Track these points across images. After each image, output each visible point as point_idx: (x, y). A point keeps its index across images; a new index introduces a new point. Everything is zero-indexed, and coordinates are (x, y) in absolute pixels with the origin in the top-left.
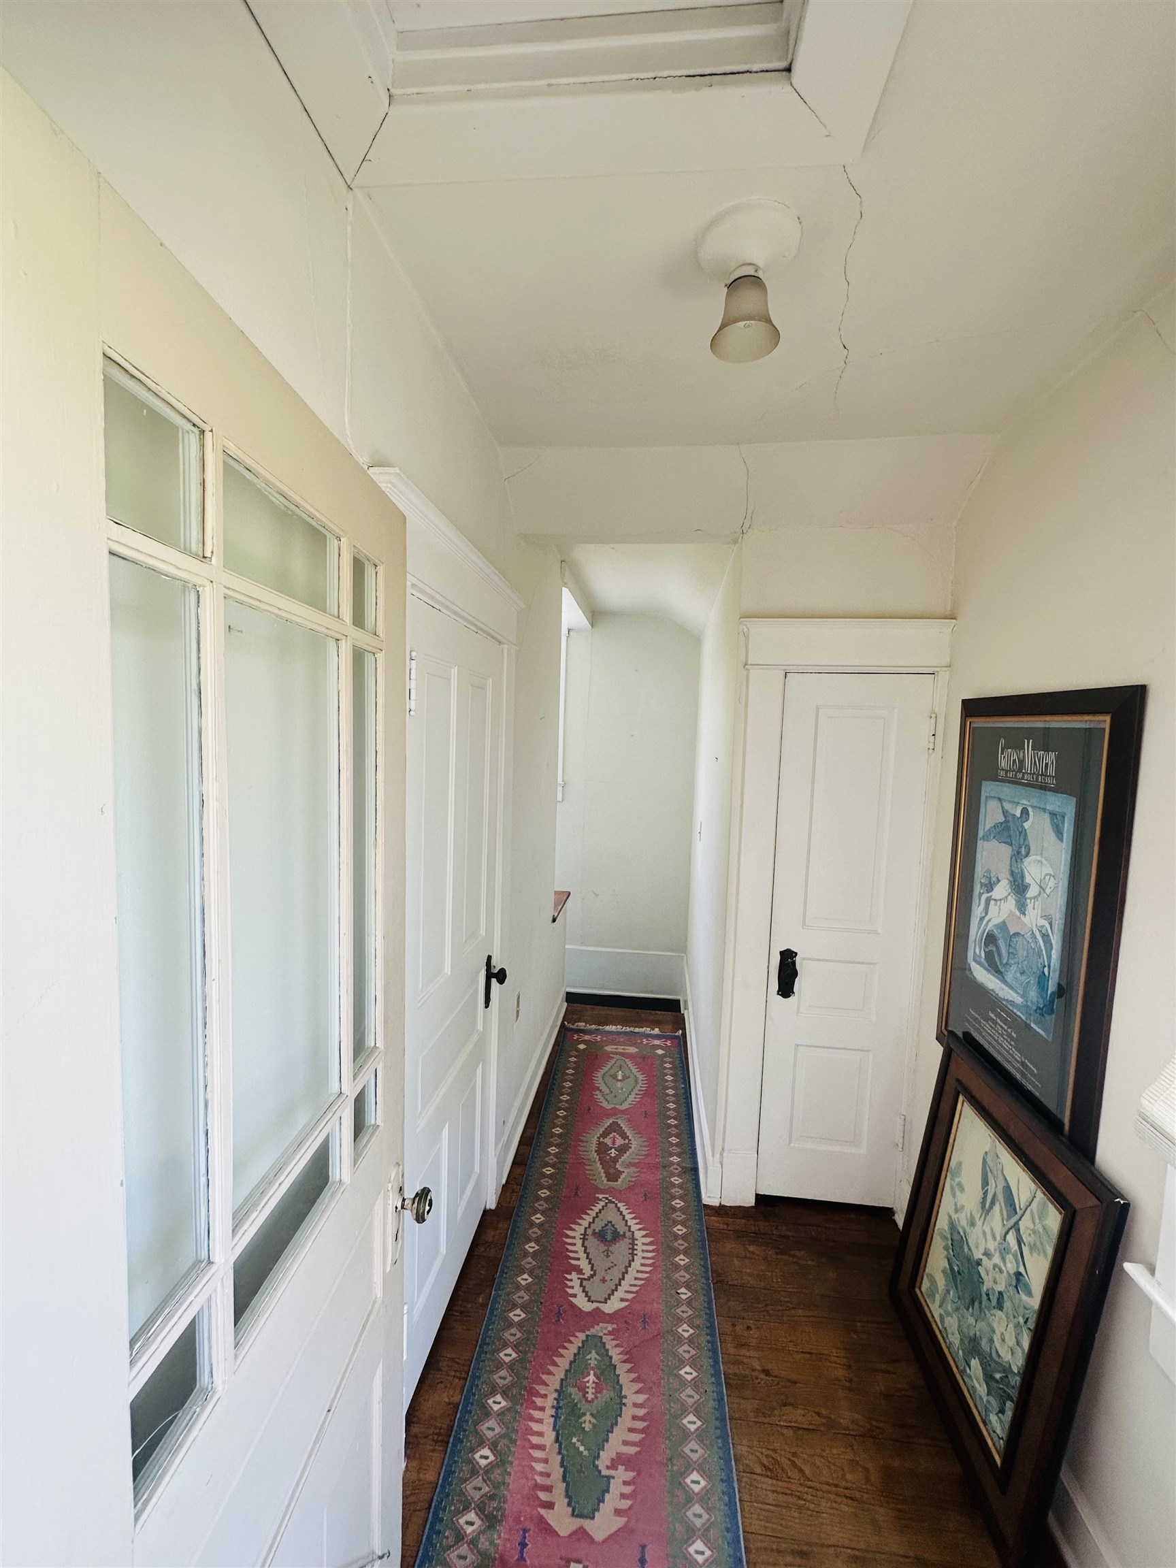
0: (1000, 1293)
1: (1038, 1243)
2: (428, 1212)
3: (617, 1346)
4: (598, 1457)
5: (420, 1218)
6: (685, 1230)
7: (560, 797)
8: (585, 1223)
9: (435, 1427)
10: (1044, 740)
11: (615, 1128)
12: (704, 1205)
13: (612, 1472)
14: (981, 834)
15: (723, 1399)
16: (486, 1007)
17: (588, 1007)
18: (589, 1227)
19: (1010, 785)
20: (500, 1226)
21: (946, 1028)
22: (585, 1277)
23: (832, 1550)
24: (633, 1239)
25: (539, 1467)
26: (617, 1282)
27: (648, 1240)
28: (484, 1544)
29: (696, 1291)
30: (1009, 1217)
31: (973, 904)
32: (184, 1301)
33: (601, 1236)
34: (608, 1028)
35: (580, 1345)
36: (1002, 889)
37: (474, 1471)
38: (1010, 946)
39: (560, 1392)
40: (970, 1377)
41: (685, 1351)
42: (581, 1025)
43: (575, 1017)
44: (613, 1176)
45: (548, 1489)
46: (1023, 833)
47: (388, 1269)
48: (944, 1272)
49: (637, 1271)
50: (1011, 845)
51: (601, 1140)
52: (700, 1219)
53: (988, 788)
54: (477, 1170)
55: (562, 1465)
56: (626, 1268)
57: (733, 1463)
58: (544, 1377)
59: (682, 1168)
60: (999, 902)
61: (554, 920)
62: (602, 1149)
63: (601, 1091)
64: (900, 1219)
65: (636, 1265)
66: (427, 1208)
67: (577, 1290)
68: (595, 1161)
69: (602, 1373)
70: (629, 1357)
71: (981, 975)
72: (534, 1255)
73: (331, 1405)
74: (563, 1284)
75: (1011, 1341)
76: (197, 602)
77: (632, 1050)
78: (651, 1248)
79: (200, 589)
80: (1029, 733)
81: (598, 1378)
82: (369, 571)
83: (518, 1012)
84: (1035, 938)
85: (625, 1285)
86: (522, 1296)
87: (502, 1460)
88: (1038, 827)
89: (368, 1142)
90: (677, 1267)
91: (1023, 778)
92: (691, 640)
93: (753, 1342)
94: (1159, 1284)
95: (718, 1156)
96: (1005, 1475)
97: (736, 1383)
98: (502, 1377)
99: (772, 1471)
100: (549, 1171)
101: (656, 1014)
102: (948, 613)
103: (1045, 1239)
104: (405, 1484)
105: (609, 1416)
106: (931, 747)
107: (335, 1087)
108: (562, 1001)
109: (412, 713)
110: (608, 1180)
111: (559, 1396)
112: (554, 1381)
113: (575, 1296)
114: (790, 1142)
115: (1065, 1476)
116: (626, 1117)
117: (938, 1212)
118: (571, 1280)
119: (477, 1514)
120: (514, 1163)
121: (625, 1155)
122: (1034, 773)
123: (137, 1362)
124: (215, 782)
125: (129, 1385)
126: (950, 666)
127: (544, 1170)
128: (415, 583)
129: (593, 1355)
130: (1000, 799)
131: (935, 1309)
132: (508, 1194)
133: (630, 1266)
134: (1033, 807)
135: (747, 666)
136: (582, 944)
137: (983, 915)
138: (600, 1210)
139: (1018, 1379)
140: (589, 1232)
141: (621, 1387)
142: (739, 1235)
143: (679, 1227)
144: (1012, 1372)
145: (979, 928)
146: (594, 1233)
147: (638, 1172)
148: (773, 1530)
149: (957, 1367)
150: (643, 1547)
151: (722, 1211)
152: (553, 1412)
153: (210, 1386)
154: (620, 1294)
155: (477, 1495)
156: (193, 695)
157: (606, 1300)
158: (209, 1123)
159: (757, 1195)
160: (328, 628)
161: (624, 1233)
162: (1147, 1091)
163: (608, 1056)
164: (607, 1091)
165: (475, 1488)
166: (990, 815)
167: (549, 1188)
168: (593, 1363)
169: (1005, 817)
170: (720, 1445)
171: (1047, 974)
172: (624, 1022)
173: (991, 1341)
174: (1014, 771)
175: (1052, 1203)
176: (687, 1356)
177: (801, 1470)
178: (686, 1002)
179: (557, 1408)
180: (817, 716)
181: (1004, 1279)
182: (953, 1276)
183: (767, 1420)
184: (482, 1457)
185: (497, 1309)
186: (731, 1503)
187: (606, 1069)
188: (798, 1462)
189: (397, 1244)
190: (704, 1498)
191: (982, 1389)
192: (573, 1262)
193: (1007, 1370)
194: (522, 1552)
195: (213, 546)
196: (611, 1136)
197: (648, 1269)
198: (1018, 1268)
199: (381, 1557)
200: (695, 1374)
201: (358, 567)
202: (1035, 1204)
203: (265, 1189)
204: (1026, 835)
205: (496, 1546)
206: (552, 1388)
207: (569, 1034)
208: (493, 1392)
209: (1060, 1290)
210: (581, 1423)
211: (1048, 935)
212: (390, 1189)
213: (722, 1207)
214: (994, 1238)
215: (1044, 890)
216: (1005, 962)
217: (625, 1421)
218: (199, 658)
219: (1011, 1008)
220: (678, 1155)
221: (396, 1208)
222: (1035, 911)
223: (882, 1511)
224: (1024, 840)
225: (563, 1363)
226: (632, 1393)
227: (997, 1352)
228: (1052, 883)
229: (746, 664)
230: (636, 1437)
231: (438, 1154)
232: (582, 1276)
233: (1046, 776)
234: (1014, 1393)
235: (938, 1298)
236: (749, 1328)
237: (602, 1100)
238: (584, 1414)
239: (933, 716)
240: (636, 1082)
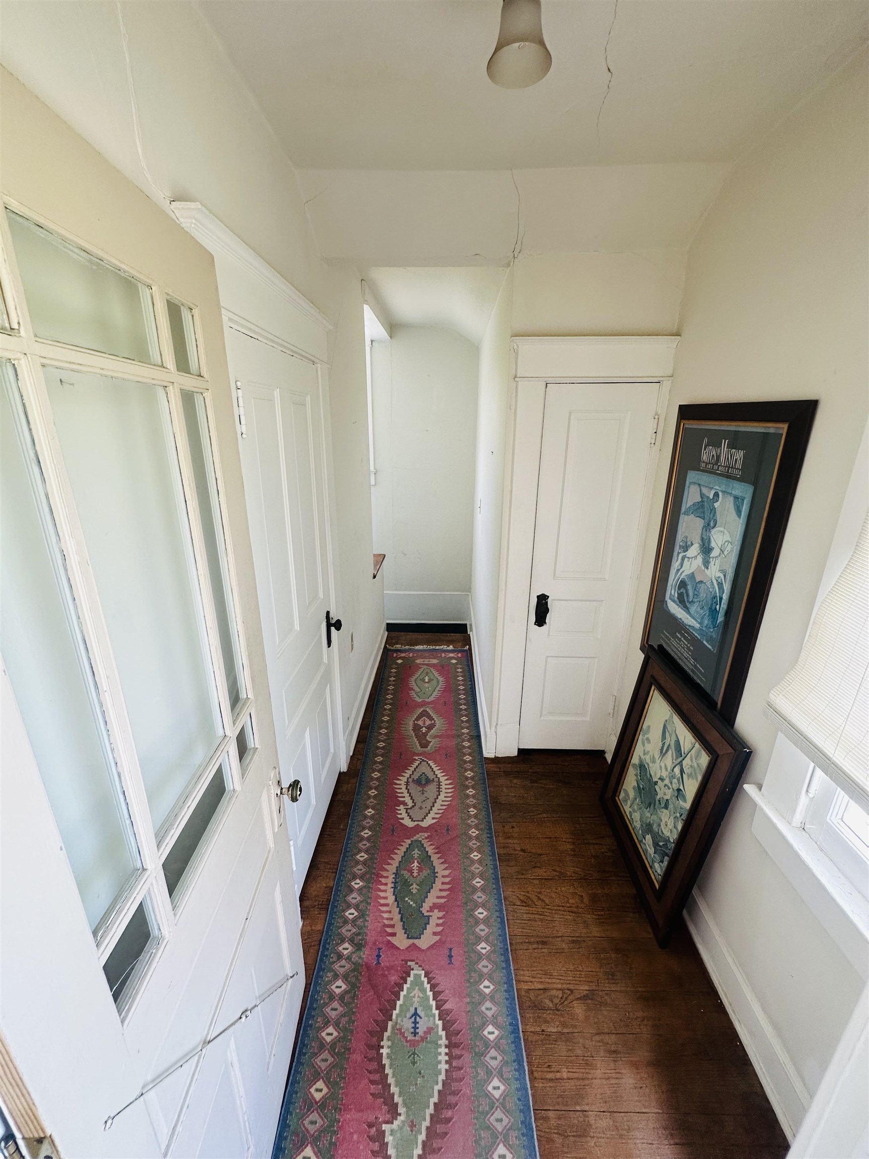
0: (667, 800)
1: (693, 774)
2: (299, 795)
3: (431, 845)
4: (422, 907)
5: (294, 799)
6: (472, 774)
7: (373, 482)
8: (407, 775)
9: (319, 901)
10: (735, 441)
11: (425, 714)
12: (485, 758)
13: (431, 914)
14: (683, 509)
15: (497, 868)
16: (329, 647)
17: (402, 633)
18: (410, 777)
19: (709, 474)
20: (351, 781)
21: (647, 643)
22: (409, 807)
23: (560, 939)
24: (439, 782)
25: (386, 915)
26: (430, 808)
27: (449, 782)
28: (355, 958)
29: (480, 809)
30: (677, 758)
31: (673, 560)
32: (130, 898)
33: (418, 782)
34: (417, 647)
35: (408, 846)
36: (694, 550)
37: (346, 921)
38: (695, 590)
39: (396, 874)
40: (645, 844)
41: (473, 844)
42: (398, 646)
43: (394, 641)
44: (424, 745)
45: (393, 926)
46: (713, 510)
47: (276, 830)
48: (634, 788)
49: (443, 801)
50: (704, 519)
51: (416, 722)
52: (482, 766)
53: (692, 476)
54: (332, 750)
55: (400, 913)
56: (435, 799)
57: (503, 901)
58: (386, 867)
59: (470, 736)
60: (691, 560)
61: (374, 577)
62: (417, 728)
63: (414, 690)
64: (609, 757)
65: (442, 797)
66: (299, 793)
67: (404, 815)
68: (412, 736)
69: (422, 861)
70: (439, 850)
71: (674, 608)
72: (375, 797)
73: (248, 915)
74: (394, 812)
75: (671, 825)
76: (15, 376)
77: (435, 661)
78: (451, 786)
79: (16, 362)
80: (725, 434)
81: (419, 864)
82: (186, 315)
83: (352, 645)
84: (713, 584)
85: (435, 809)
86: (368, 822)
87: (362, 915)
88: (725, 508)
89: (251, 760)
90: (468, 796)
91: (718, 470)
92: (472, 349)
93: (516, 835)
94: (763, 795)
95: (493, 728)
96: (660, 894)
97: (505, 859)
98: (359, 869)
99: (525, 903)
100: (381, 744)
101: (451, 636)
102: (675, 330)
103: (698, 771)
104: (303, 934)
105: (427, 885)
106: (653, 442)
107: (220, 732)
108: (384, 631)
109: (244, 436)
110: (421, 748)
111: (396, 876)
112: (392, 868)
113: (403, 819)
114: (541, 716)
115: (695, 892)
116: (432, 706)
117: (633, 755)
118: (400, 810)
119: (349, 943)
120: (357, 742)
121: (432, 731)
122: (726, 467)
123: (102, 943)
124: (71, 538)
125: (99, 958)
126: (672, 376)
127: (378, 745)
128: (230, 317)
129: (416, 851)
130: (699, 485)
131: (627, 809)
132: (355, 762)
133: (437, 798)
134: (723, 492)
135: (516, 379)
136: (396, 590)
137: (679, 567)
138: (417, 767)
139: (673, 845)
140: (410, 780)
141: (434, 867)
142: (507, 774)
143: (469, 772)
144: (670, 841)
145: (675, 577)
146: (413, 780)
147: (442, 741)
148: (527, 933)
149: (638, 839)
150: (451, 950)
151: (496, 760)
152: (393, 885)
153: (160, 936)
154: (432, 815)
155: (349, 934)
156: (33, 465)
157: (423, 819)
158: (124, 787)
159: (519, 749)
160: (153, 379)
161: (433, 779)
162: (774, 689)
163: (418, 667)
164: (418, 690)
165: (347, 931)
166: (692, 496)
167: (382, 756)
168: (416, 856)
169: (702, 498)
170: (495, 892)
171: (718, 610)
172: (428, 643)
173: (659, 825)
174: (712, 464)
175: (705, 751)
176: (475, 846)
177: (543, 901)
178: (471, 625)
179: (395, 883)
180: (569, 419)
181: (670, 793)
182: (639, 790)
183: (523, 877)
184: (350, 914)
185: (353, 831)
186: (502, 922)
187: (417, 676)
188: (542, 897)
189: (281, 816)
190: (486, 921)
191: (651, 851)
192: (400, 799)
193: (667, 840)
194: (378, 960)
195: (18, 316)
196: (422, 719)
197: (449, 799)
198: (680, 785)
199: (291, 977)
200: (480, 856)
201: (174, 311)
202: (693, 752)
203: (178, 812)
204: (715, 512)
205: (362, 959)
206: (391, 872)
207: (390, 653)
208: (354, 878)
209: (703, 799)
210: (410, 890)
211: (722, 584)
212: (271, 784)
213: (496, 758)
214: (666, 770)
215: (723, 552)
216: (690, 600)
217: (438, 885)
218: (30, 430)
219: (692, 631)
220: (467, 728)
221: (277, 794)
222: (715, 566)
223: (589, 916)
224: (714, 516)
225: (397, 858)
226: (441, 870)
227: (662, 831)
228: (729, 547)
229: (516, 377)
230: (444, 894)
231: (304, 747)
232: (407, 807)
233: (735, 468)
234: (670, 853)
235: (629, 803)
236: (513, 827)
237: (415, 696)
238: (412, 884)
239: (656, 417)
240: (438, 682)
